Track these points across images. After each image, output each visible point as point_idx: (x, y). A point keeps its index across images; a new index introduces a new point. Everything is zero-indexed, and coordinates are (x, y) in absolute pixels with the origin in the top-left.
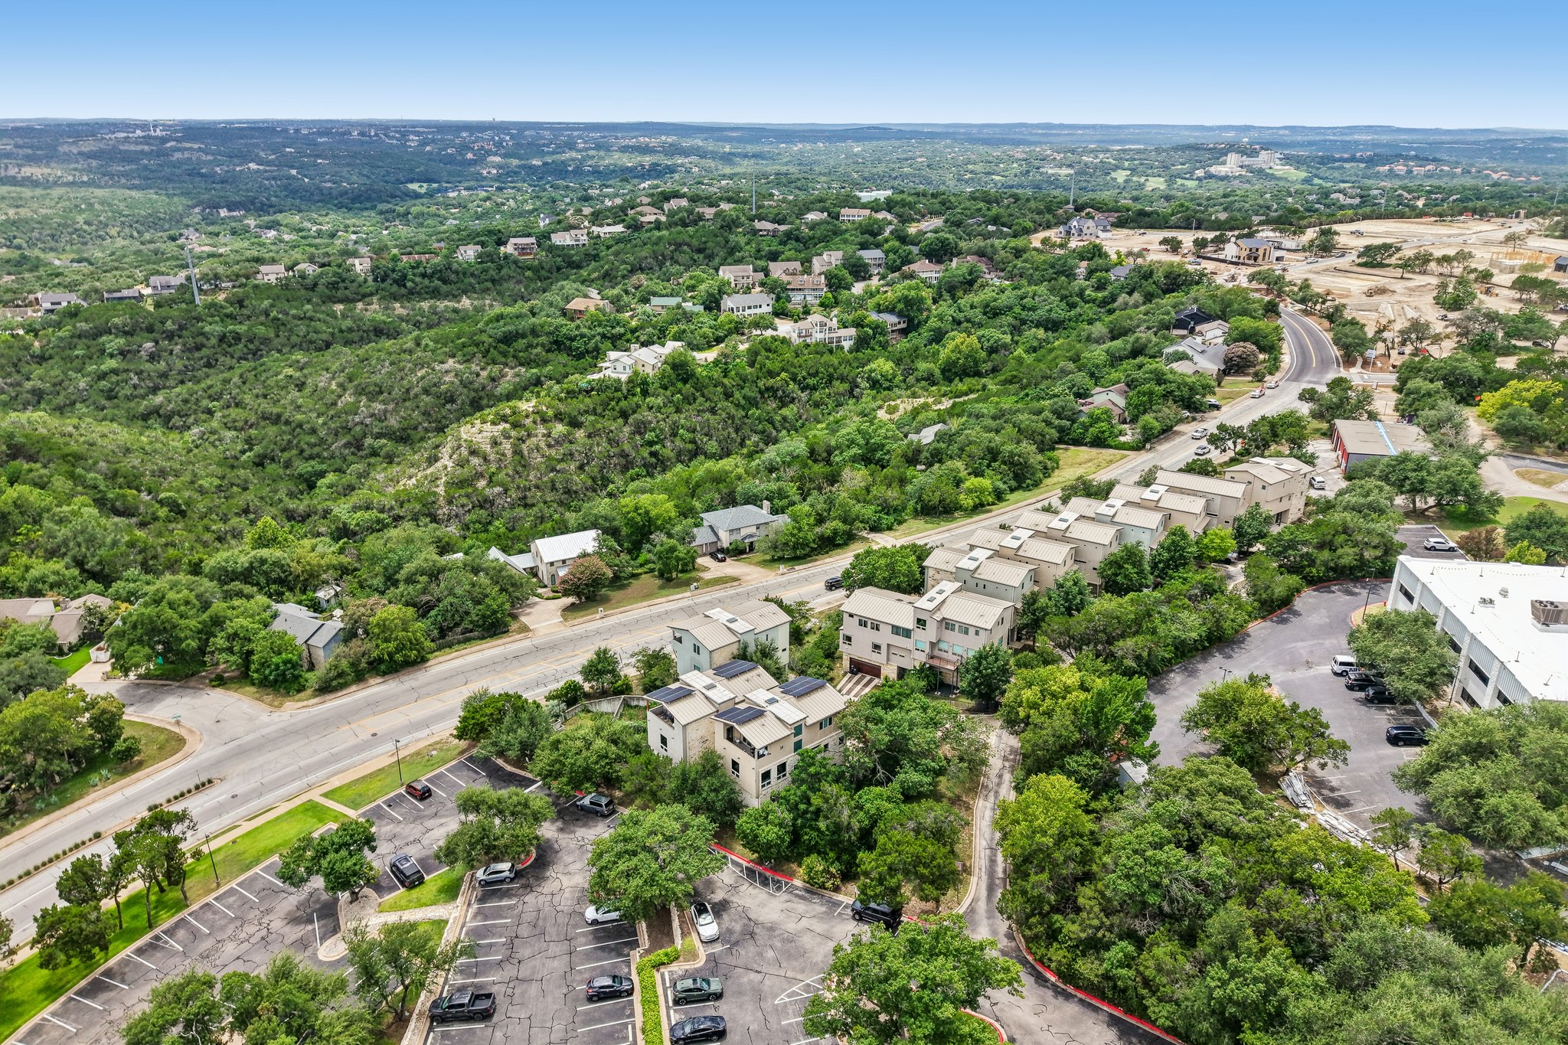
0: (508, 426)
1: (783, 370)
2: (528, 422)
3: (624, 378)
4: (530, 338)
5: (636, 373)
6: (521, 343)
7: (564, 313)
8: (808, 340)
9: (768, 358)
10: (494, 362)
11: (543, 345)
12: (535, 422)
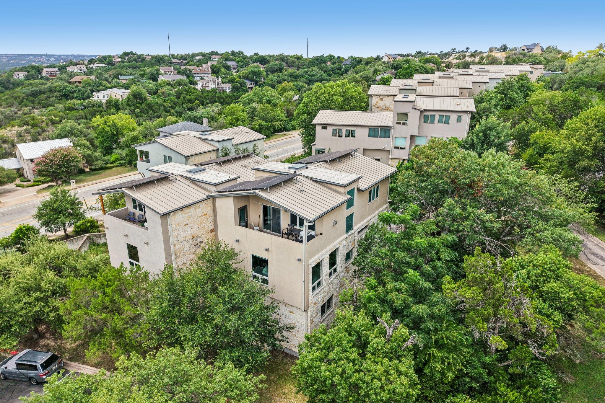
0: (29, 127)
1: (196, 99)
2: (43, 125)
3: (104, 101)
4: (48, 93)
5: (111, 98)
6: (43, 96)
7: (70, 83)
8: (207, 89)
9: (187, 95)
10: (26, 106)
11: (56, 97)
12: (47, 125)
